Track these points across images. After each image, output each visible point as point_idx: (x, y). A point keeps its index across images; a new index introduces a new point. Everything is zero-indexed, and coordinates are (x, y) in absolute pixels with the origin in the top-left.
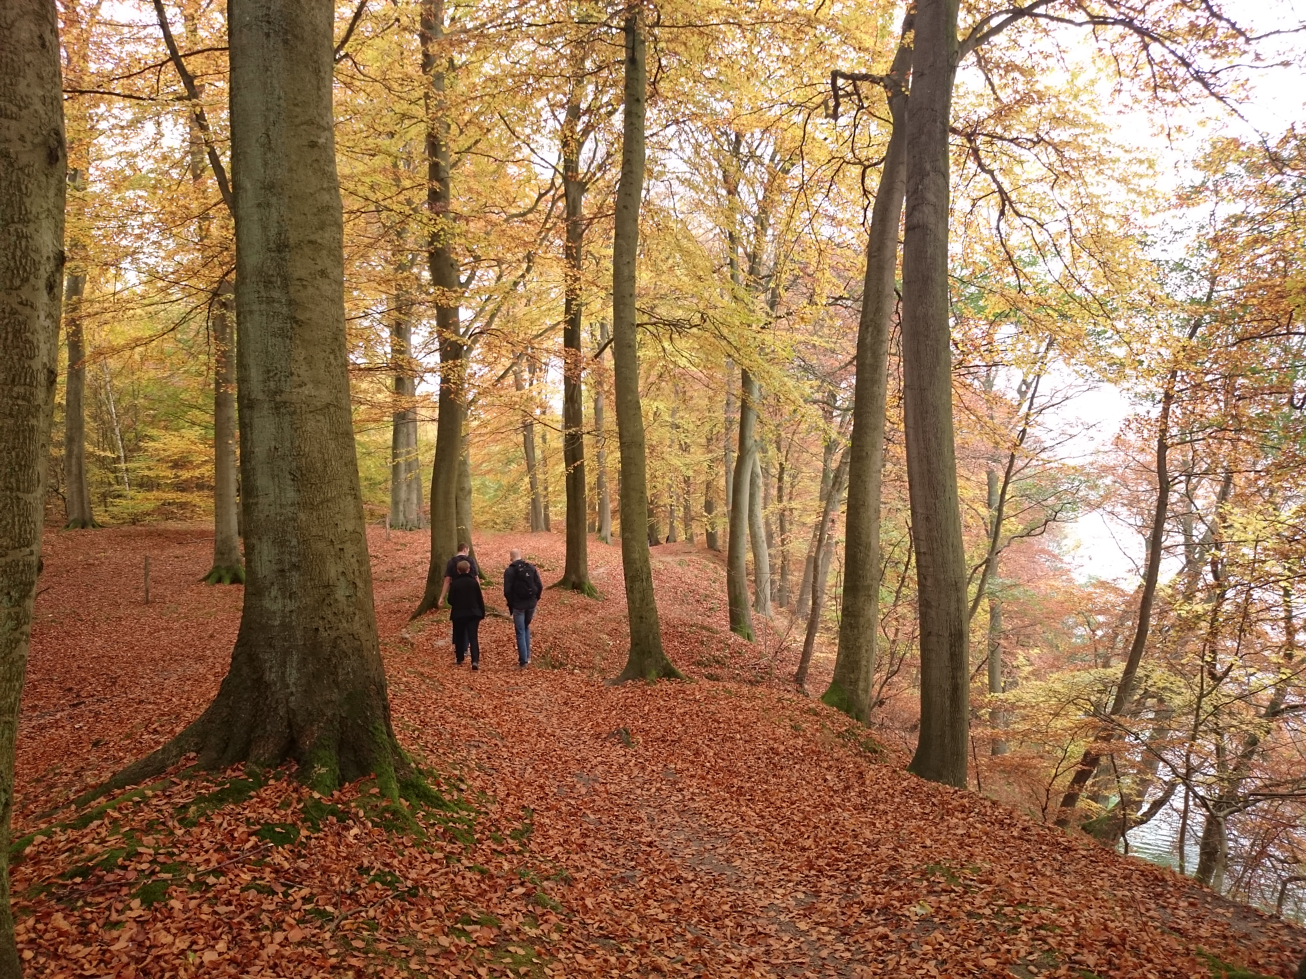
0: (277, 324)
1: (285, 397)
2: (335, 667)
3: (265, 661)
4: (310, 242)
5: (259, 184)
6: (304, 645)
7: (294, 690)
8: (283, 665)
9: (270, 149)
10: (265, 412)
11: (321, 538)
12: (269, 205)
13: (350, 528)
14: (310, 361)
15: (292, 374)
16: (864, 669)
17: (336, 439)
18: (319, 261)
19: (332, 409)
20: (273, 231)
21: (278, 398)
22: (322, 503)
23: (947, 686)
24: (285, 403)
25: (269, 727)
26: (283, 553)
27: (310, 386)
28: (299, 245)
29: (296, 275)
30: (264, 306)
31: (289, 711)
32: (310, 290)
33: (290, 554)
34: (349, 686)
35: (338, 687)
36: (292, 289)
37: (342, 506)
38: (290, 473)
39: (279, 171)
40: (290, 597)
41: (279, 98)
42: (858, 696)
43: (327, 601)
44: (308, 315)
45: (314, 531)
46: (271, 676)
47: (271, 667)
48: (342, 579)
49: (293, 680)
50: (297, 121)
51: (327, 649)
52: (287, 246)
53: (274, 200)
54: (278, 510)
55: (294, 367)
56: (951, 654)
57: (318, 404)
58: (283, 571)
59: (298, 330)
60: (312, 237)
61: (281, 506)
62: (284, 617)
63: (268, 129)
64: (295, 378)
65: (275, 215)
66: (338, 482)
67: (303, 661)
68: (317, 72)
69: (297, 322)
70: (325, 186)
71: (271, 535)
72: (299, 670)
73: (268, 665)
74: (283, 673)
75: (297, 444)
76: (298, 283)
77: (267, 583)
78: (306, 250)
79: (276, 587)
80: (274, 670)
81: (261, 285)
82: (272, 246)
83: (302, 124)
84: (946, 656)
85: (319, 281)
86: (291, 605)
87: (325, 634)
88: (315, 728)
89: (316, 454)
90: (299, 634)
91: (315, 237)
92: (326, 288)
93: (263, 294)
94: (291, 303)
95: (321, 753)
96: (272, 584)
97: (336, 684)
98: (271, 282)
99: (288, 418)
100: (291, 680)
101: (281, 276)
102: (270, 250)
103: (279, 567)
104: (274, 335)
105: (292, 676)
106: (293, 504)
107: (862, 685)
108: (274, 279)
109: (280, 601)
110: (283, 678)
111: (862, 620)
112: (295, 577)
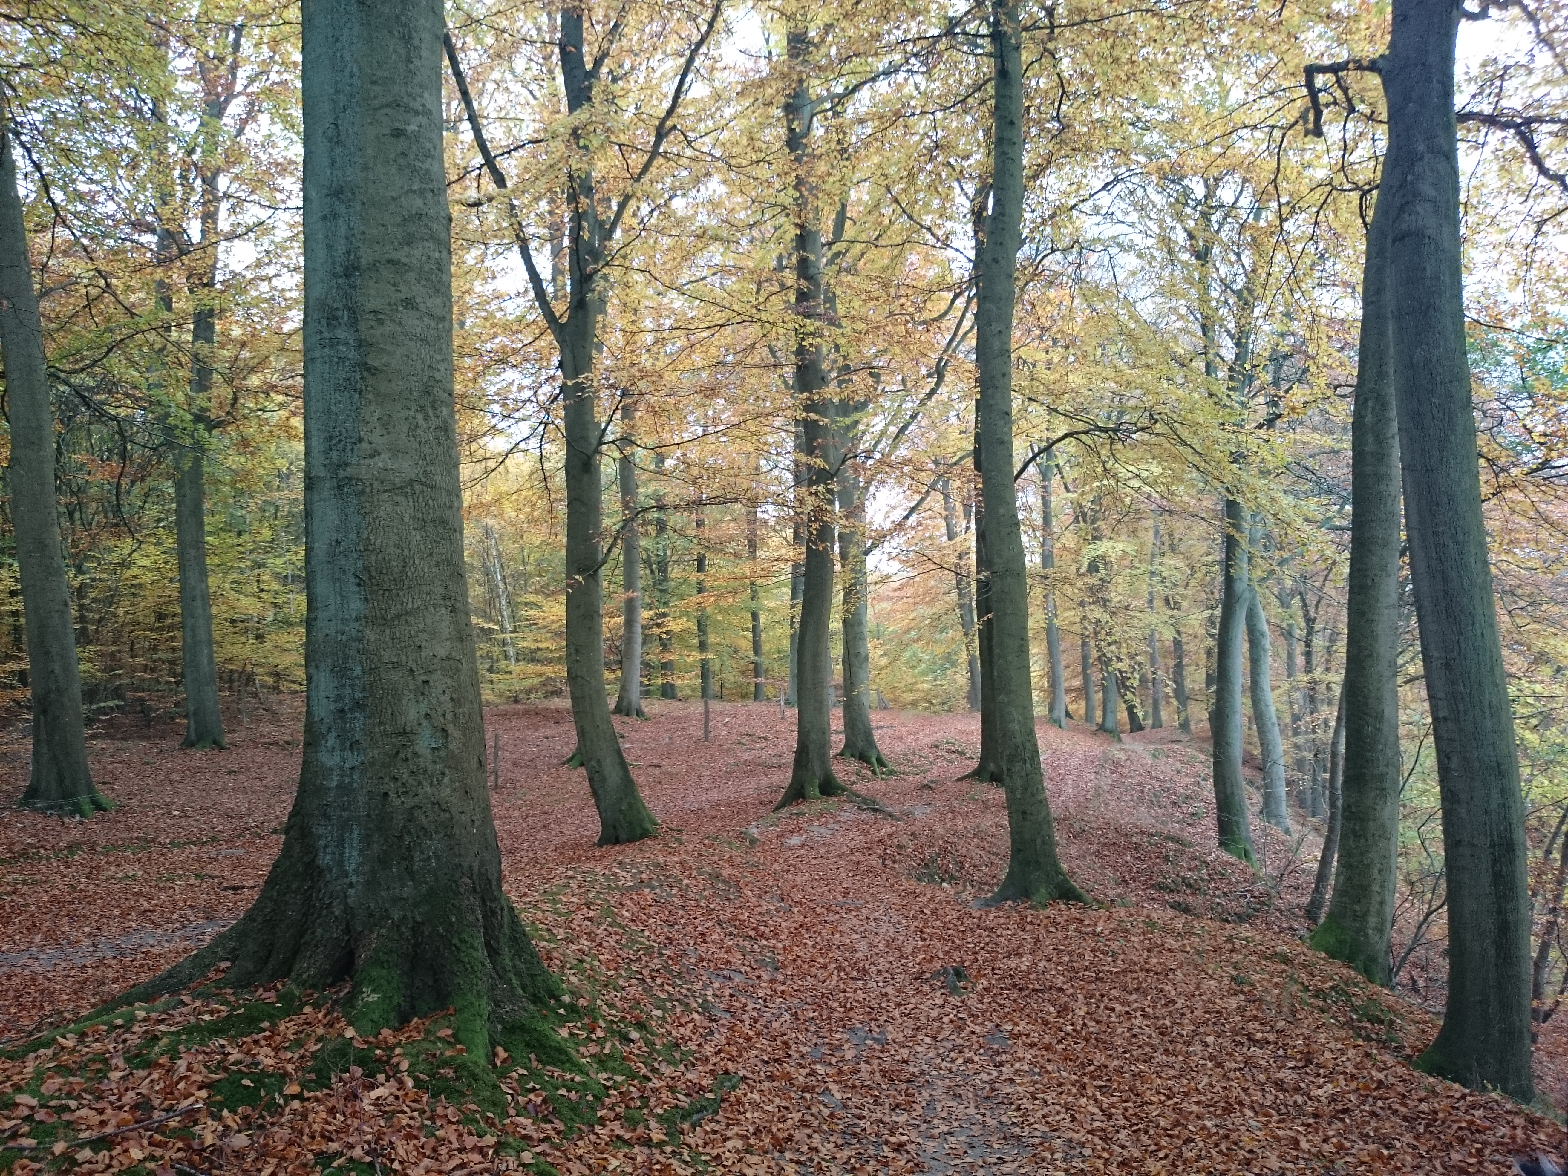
0: (342, 374)
1: (350, 471)
2: (409, 849)
3: (319, 838)
4: (389, 261)
5: (325, 191)
6: (368, 816)
7: (354, 879)
8: (341, 842)
9: (338, 142)
10: (325, 494)
11: (397, 665)
12: (336, 217)
13: (442, 653)
14: (386, 423)
15: (361, 440)
16: (1375, 899)
17: (423, 528)
18: (402, 287)
19: (417, 488)
20: (341, 249)
21: (342, 474)
22: (398, 616)
23: (1489, 924)
24: (350, 479)
25: (319, 931)
26: (343, 686)
27: (386, 455)
28: (374, 266)
29: (369, 307)
30: (326, 351)
31: (347, 908)
32: (389, 326)
33: (353, 686)
34: (430, 878)
35: (413, 879)
36: (362, 326)
37: (429, 621)
38: (356, 577)
39: (350, 170)
40: (351, 748)
41: (352, 75)
42: (1366, 936)
43: (401, 756)
44: (385, 359)
45: (386, 656)
46: (325, 859)
47: (326, 846)
48: (425, 723)
49: (353, 866)
50: (376, 103)
51: (399, 822)
52: (357, 269)
53: (341, 209)
54: (340, 628)
55: (363, 431)
56: (1495, 875)
57: (397, 480)
58: (342, 711)
59: (371, 381)
60: (394, 256)
61: (344, 621)
62: (342, 776)
63: (337, 117)
64: (365, 445)
65: (343, 229)
66: (426, 589)
67: (367, 840)
68: (407, 39)
69: (368, 369)
70: (415, 187)
71: (330, 661)
72: (361, 852)
73: (322, 843)
74: (341, 855)
75: (365, 536)
76: (371, 316)
77: (324, 728)
78: (384, 272)
79: (333, 734)
80: (329, 850)
81: (324, 322)
82: (339, 270)
83: (383, 107)
84: (1485, 878)
85: (403, 314)
86: (354, 759)
87: (398, 802)
88: (374, 936)
89: (392, 550)
90: (361, 800)
91: (401, 255)
92: (413, 323)
93: (327, 335)
94: (360, 344)
95: (375, 972)
96: (330, 729)
97: (411, 874)
98: (335, 318)
99: (353, 500)
100: (350, 866)
101: (349, 309)
102: (335, 276)
103: (338, 705)
104: (338, 388)
105: (353, 860)
106: (358, 619)
107: (1373, 921)
108: (339, 313)
109: (338, 753)
110: (340, 863)
111: (1372, 826)
112: (358, 720)
